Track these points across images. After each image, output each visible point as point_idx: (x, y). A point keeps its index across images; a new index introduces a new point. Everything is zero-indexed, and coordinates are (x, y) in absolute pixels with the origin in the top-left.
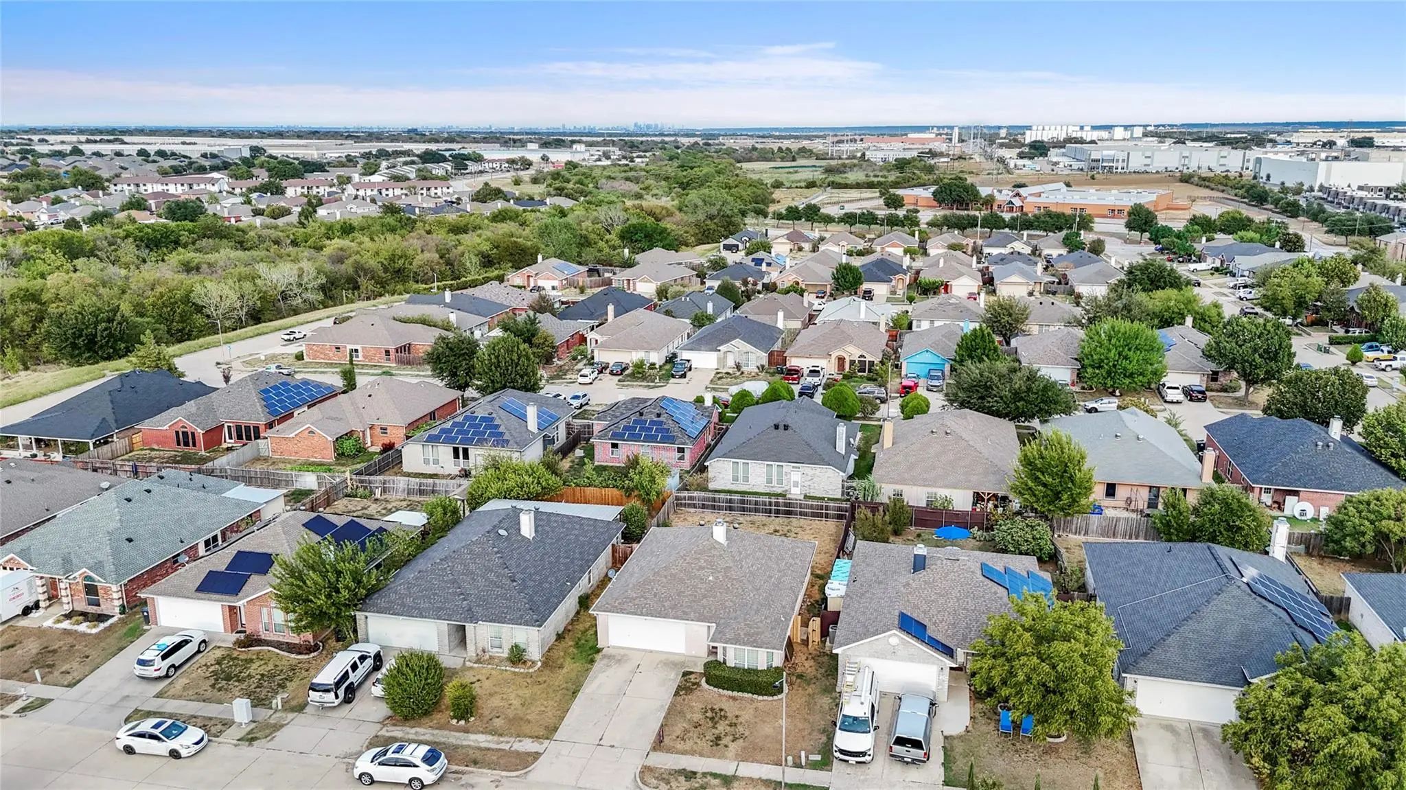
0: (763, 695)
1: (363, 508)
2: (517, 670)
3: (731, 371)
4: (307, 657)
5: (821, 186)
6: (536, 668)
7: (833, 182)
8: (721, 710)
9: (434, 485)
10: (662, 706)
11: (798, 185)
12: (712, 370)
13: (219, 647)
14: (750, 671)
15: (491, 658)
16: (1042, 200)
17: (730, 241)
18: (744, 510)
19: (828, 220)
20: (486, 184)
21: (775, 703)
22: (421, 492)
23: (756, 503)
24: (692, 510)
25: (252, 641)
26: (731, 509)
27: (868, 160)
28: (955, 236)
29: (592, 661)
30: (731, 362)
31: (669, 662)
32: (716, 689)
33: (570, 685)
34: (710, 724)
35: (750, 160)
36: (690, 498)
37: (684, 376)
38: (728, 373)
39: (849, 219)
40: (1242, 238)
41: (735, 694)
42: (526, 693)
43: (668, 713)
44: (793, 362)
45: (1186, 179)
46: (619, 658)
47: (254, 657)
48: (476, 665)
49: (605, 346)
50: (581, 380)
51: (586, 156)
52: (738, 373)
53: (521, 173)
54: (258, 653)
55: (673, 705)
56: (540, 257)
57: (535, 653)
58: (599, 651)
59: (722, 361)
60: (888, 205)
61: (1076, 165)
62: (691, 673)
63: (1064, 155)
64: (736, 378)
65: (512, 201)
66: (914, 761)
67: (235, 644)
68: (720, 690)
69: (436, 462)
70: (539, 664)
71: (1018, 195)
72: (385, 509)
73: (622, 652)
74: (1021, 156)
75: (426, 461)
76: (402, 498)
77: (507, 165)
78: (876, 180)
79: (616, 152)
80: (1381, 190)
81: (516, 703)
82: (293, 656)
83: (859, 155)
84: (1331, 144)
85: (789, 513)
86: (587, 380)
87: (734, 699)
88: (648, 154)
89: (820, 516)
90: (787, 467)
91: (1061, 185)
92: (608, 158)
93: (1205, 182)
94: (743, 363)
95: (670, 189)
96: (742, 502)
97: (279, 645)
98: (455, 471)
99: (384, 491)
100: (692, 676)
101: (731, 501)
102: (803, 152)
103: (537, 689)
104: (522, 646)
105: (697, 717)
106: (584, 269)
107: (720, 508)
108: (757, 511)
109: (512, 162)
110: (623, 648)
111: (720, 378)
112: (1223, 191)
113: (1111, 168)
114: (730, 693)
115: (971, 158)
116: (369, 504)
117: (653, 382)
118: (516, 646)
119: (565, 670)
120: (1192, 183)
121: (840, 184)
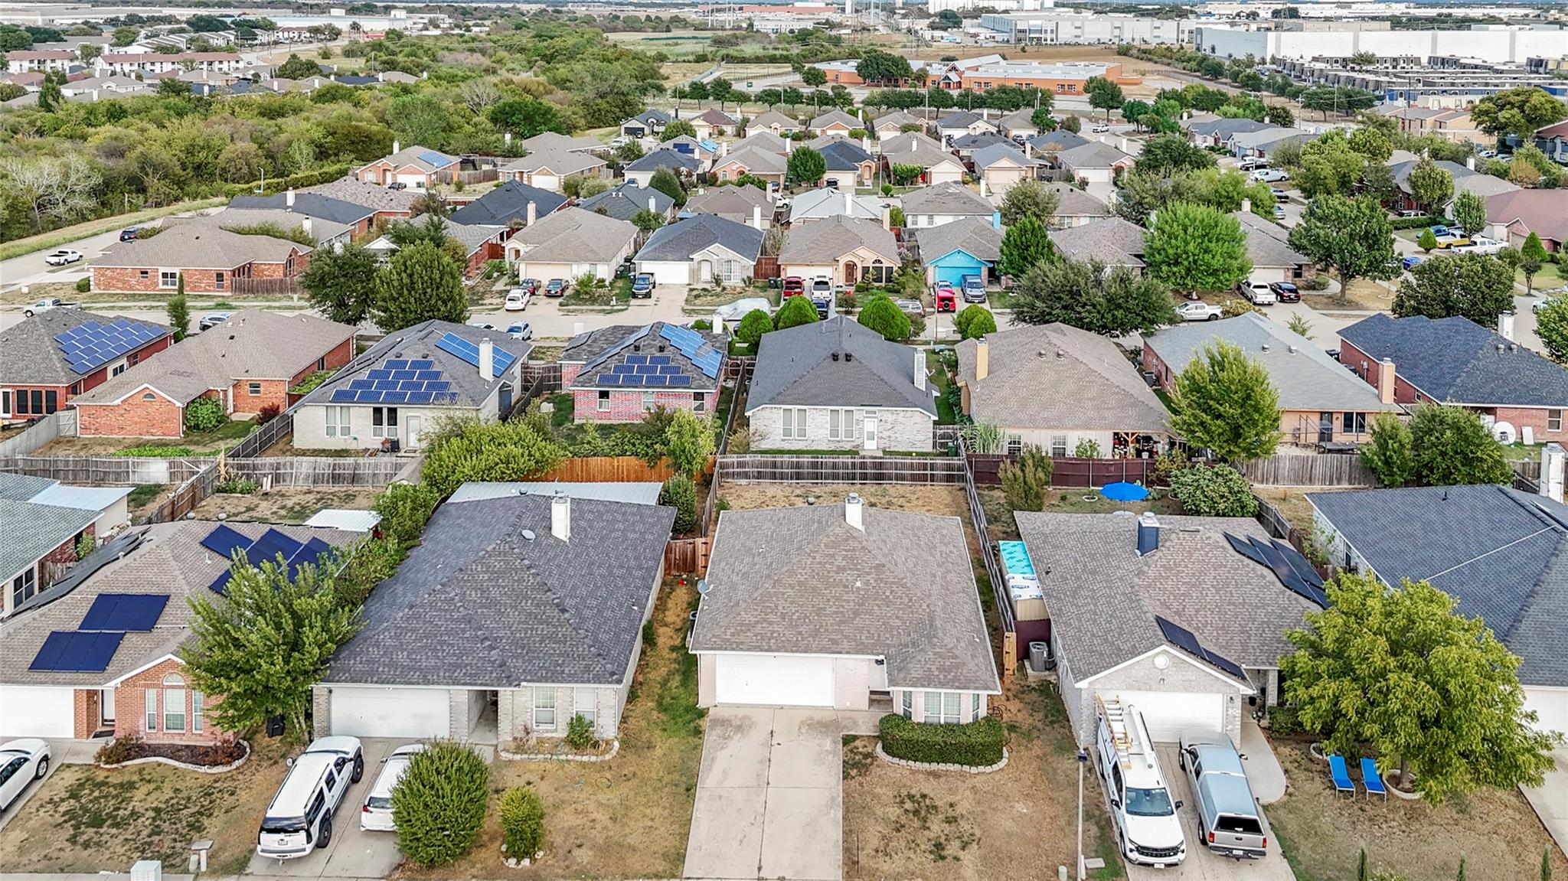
0: (977, 765)
1: (248, 509)
2: (585, 759)
3: (708, 286)
4: (228, 768)
5: (713, 60)
6: (614, 752)
7: (727, 56)
8: (924, 796)
9: (356, 466)
10: (833, 799)
11: (686, 58)
12: (682, 286)
13: (69, 766)
14: (950, 728)
15: (541, 741)
16: (981, 74)
17: (634, 124)
18: (816, 476)
19: (742, 98)
20: (294, 56)
21: (997, 777)
22: (336, 478)
23: (835, 466)
24: (744, 482)
25: (128, 749)
26: (798, 476)
27: (758, 31)
28: (905, 116)
29: (698, 732)
30: (706, 275)
31: (819, 724)
32: (903, 762)
33: (676, 776)
34: (917, 823)
35: (615, 30)
36: (741, 465)
37: (648, 296)
38: (705, 290)
39: (770, 97)
40: (1225, 114)
41: (934, 766)
42: (611, 797)
43: (847, 810)
44: (790, 272)
45: (1124, 52)
46: (737, 724)
47: (135, 778)
48: (518, 757)
49: (532, 259)
50: (509, 305)
51: (409, 23)
52: (719, 289)
53: (330, 44)
54: (141, 770)
55: (847, 795)
56: (396, 146)
57: (607, 727)
58: (702, 714)
59: (694, 274)
60: (808, 81)
61: (999, 37)
62: (855, 738)
63: (980, 25)
64: (717, 295)
65: (332, 77)
66: (1249, 855)
67: (98, 757)
68: (911, 763)
69: (346, 431)
70: (616, 744)
71: (954, 69)
72: (283, 507)
73: (741, 713)
74: (933, 27)
75: (330, 431)
76: (305, 489)
77: (308, 35)
78: (778, 53)
79: (446, 21)
80: (1337, 62)
81: (601, 816)
82: (205, 769)
83: (744, 25)
84: (1254, 15)
85: (880, 477)
86: (518, 305)
87: (936, 775)
88: (487, 23)
89: (924, 478)
90: (859, 412)
91: (997, 58)
92: (437, 27)
93: (1146, 54)
94: (723, 275)
95: (529, 62)
96: (815, 465)
97: (174, 752)
98: (376, 443)
99: (277, 479)
100: (858, 743)
101: (798, 465)
102: (676, 20)
103: (625, 789)
104: (588, 718)
105: (894, 812)
106: (457, 160)
107: (782, 476)
108: (835, 477)
109: (315, 31)
110: (738, 706)
111: (697, 297)
112: (1169, 64)
113: (1039, 39)
114: (926, 765)
115: (876, 30)
116: (256, 501)
117: (608, 305)
118: (580, 719)
119: (658, 752)
120: (1131, 56)
121: (736, 58)
